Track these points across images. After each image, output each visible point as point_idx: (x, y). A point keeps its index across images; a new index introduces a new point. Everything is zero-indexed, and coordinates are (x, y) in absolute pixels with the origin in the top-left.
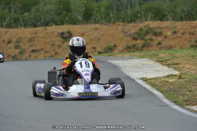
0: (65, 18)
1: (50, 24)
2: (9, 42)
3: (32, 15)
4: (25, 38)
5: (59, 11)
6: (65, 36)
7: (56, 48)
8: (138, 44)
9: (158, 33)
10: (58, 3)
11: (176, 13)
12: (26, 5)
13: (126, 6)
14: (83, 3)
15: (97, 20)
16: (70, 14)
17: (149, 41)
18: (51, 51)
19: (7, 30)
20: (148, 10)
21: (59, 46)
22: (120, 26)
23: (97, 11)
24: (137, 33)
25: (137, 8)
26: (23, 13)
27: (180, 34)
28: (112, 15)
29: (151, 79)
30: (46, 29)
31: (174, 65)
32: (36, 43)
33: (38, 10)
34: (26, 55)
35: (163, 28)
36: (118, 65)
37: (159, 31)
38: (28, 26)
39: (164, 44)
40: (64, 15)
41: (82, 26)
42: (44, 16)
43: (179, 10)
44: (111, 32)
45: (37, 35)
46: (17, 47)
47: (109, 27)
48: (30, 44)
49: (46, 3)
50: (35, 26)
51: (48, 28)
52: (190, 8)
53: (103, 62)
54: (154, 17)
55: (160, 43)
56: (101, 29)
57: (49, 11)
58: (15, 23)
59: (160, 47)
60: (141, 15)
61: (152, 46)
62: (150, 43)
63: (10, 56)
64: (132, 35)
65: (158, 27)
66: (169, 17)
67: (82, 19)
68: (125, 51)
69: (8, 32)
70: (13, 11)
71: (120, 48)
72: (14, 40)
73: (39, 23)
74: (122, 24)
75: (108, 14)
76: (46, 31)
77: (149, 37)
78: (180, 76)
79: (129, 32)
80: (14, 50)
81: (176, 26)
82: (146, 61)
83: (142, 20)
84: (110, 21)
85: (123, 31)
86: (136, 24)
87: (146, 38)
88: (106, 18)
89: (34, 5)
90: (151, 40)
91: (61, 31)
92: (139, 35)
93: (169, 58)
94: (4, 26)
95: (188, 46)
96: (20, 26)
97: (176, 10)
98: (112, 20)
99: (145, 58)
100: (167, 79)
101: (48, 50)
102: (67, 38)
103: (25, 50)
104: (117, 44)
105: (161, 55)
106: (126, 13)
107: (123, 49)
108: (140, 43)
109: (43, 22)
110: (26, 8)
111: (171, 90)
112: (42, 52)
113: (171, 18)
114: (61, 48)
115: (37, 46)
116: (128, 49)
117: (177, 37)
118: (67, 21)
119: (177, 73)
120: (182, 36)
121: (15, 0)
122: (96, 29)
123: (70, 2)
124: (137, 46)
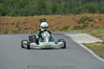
0: (42, 11)
1: (35, 15)
2: (13, 24)
3: (25, 10)
4: (21, 22)
5: (40, 8)
6: (42, 21)
7: (38, 27)
8: (81, 25)
9: (91, 20)
10: (39, 4)
11: (101, 10)
12: (22, 4)
13: (75, 5)
14: (52, 4)
15: (59, 13)
16: (45, 9)
17: (86, 24)
18: (35, 29)
19: (12, 17)
20: (86, 8)
22: (71, 16)
23: (59, 8)
24: (80, 20)
25: (80, 7)
26: (20, 9)
27: (103, 20)
28: (67, 10)
29: (87, 44)
30: (32, 17)
31: (100, 37)
33: (28, 8)
34: (22, 31)
35: (94, 18)
36: (70, 36)
37: (92, 19)
38: (23, 15)
39: (95, 26)
41: (51, 16)
42: (32, 11)
44: (66, 19)
45: (28, 20)
46: (17, 27)
47: (66, 17)
48: (24, 25)
49: (33, 3)
50: (27, 16)
51: (34, 17)
53: (63, 35)
54: (89, 12)
55: (92, 25)
56: (61, 17)
57: (34, 8)
58: (16, 14)
59: (93, 27)
61: (88, 27)
62: (87, 25)
63: (13, 31)
64: (78, 21)
65: (91, 17)
66: (97, 12)
67: (51, 12)
68: (74, 29)
69: (12, 18)
70: (15, 7)
71: (71, 28)
72: (16, 23)
73: (29, 14)
74: (72, 15)
75: (65, 10)
76: (33, 18)
77: (86, 22)
78: (103, 43)
79: (76, 19)
80: (16, 28)
81: (101, 17)
82: (85, 35)
83: (83, 13)
84: (66, 13)
85: (73, 19)
86: (80, 15)
87: (85, 22)
88: (64, 12)
89: (26, 4)
90: (88, 23)
91: (40, 18)
92: (81, 21)
93: (97, 33)
94: (11, 16)
96: (19, 16)
97: (101, 8)
98: (67, 13)
99: (84, 33)
100: (96, 44)
101: (33, 28)
103: (21, 28)
104: (70, 26)
105: (93, 32)
106: (74, 9)
107: (73, 28)
108: (82, 25)
109: (31, 14)
110: (22, 6)
111: (98, 50)
112: (30, 29)
115: (28, 26)
116: (76, 28)
117: (101, 22)
118: (44, 13)
119: (101, 41)
121: (16, 2)
122: (59, 18)
123: (45, 3)
124: (80, 27)
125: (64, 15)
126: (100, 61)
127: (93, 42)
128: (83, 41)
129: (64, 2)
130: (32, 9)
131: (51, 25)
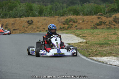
0: (30, 14)
1: (23, 16)
3: (14, 12)
4: (10, 23)
5: (27, 10)
6: (30, 22)
7: (25, 28)
8: (65, 26)
9: (75, 22)
10: (27, 6)
11: (84, 12)
12: (11, 7)
13: (60, 8)
15: (45, 15)
16: (32, 12)
17: (71, 25)
18: (23, 30)
20: (71, 10)
21: (27, 28)
22: (57, 18)
23: (46, 10)
24: (65, 21)
25: (65, 9)
26: (9, 11)
28: (53, 12)
29: (72, 44)
30: (20, 19)
31: (83, 37)
32: (15, 26)
33: (17, 10)
35: (78, 19)
37: (76, 20)
38: (12, 17)
39: (78, 27)
40: (29, 12)
41: (38, 17)
42: (20, 13)
43: (85, 10)
44: (52, 21)
45: (16, 22)
46: (6, 28)
47: (51, 18)
48: (13, 26)
49: (21, 6)
50: (15, 17)
51: (21, 18)
52: (91, 9)
54: (73, 14)
55: (76, 26)
56: (47, 19)
57: (22, 10)
58: (5, 16)
60: (67, 13)
61: (72, 28)
64: (63, 22)
65: (75, 19)
66: (81, 14)
67: (38, 14)
68: (59, 30)
69: (2, 20)
70: (4, 10)
72: (5, 24)
73: (17, 16)
74: (58, 17)
75: (51, 12)
76: (21, 20)
77: (71, 23)
78: (86, 43)
79: (61, 21)
81: (84, 18)
82: (69, 35)
83: (67, 15)
84: (52, 15)
85: (58, 20)
86: (65, 17)
87: (69, 24)
88: (50, 14)
89: (15, 7)
90: (72, 25)
91: (28, 20)
92: (66, 22)
93: (81, 34)
95: (90, 28)
96: (8, 18)
97: (84, 10)
98: (53, 15)
99: (69, 33)
100: (79, 44)
101: (21, 29)
102: (31, 23)
105: (77, 32)
106: (60, 11)
108: (66, 26)
109: (19, 15)
110: (11, 9)
111: (82, 49)
112: (18, 30)
113: (82, 14)
114: (28, 29)
115: (16, 27)
116: (61, 29)
117: (85, 23)
119: (85, 41)
120: (87, 23)
121: (6, 5)
122: (45, 19)
123: (32, 6)
124: (65, 28)
125: (50, 17)
126: (84, 59)
127: (77, 42)
128: (67, 41)
129: (50, 5)
130: (20, 11)
131: (38, 26)
